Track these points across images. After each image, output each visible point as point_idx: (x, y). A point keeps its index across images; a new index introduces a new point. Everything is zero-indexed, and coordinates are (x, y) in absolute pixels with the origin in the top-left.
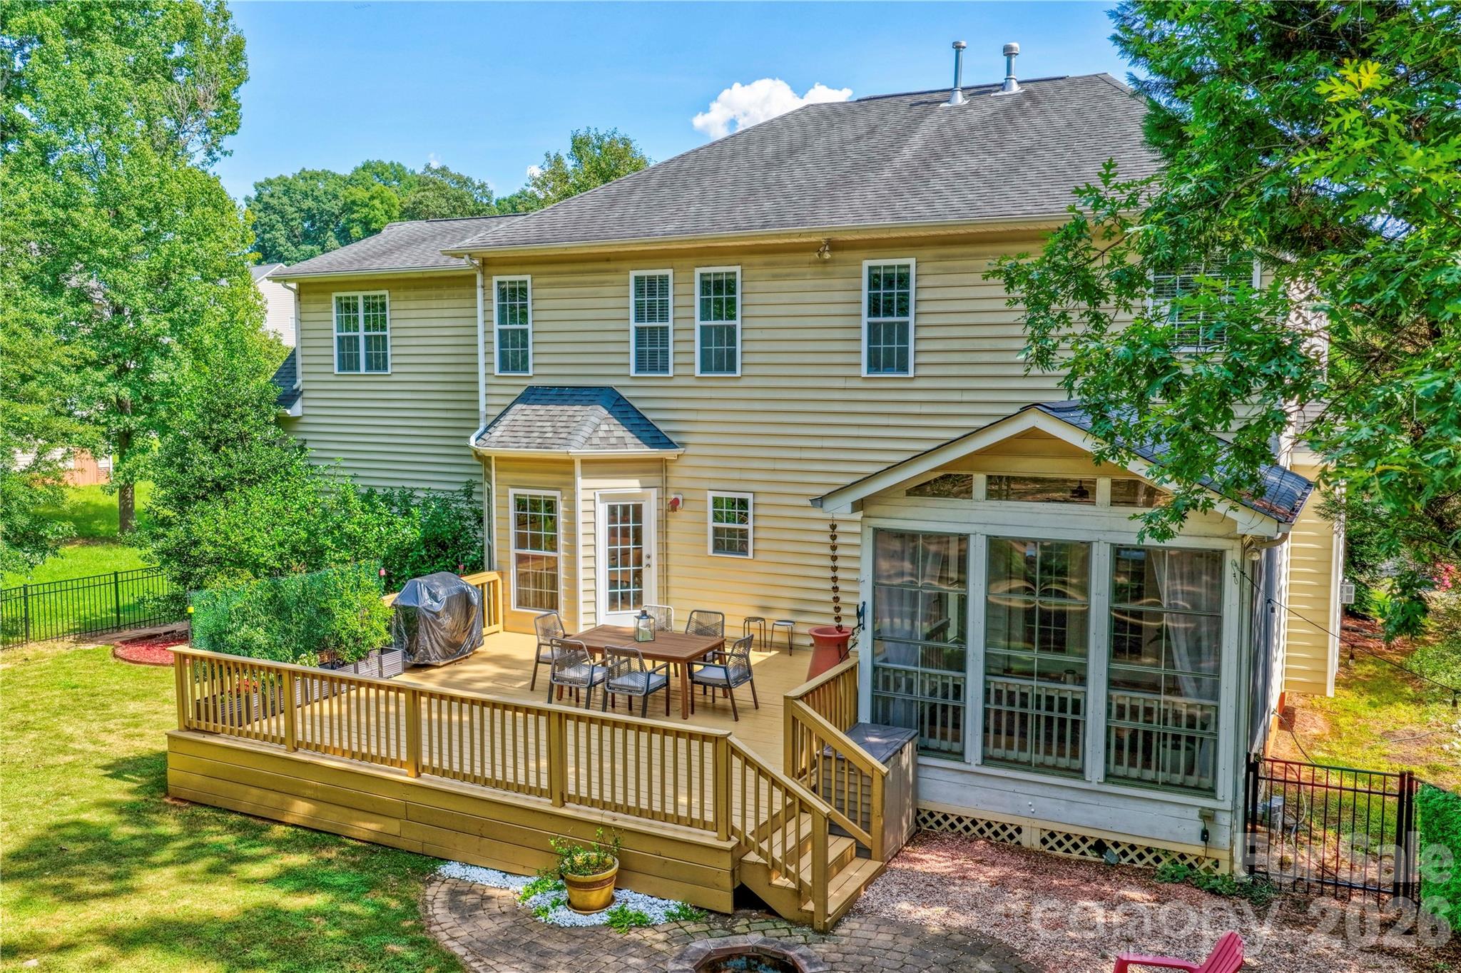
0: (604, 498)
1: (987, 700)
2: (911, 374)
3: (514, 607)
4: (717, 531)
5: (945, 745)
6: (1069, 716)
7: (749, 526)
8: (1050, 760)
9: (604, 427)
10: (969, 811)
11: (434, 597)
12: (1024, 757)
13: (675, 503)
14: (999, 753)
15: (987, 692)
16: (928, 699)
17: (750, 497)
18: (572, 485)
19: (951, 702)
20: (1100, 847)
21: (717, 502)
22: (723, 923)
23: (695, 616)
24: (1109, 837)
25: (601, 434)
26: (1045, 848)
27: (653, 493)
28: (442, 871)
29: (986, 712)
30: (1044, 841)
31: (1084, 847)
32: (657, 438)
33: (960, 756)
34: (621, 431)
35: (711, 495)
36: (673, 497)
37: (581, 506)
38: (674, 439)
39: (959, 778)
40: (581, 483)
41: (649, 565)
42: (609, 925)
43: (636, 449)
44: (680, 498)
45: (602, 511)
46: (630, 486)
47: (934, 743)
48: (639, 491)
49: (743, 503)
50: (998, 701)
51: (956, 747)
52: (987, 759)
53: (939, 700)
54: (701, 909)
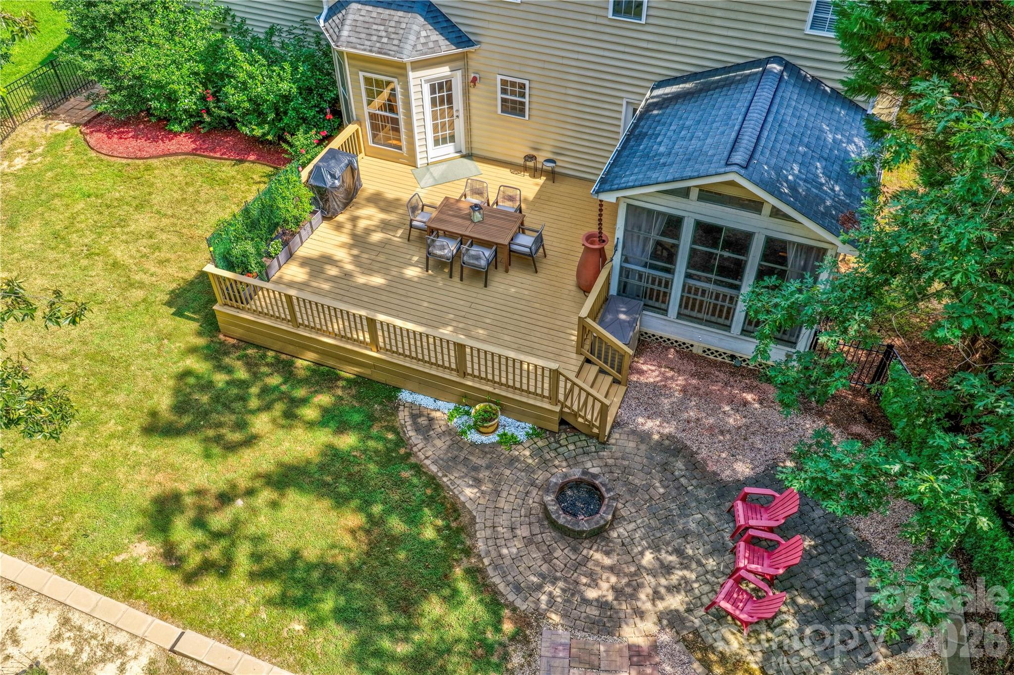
0: (427, 81)
1: (683, 291)
2: (643, 21)
3: (371, 143)
4: (504, 100)
5: (657, 305)
6: (727, 304)
7: (527, 100)
8: (713, 319)
9: (423, 34)
10: (666, 335)
11: (333, 176)
12: (700, 316)
13: (474, 80)
14: (687, 312)
15: (684, 286)
16: (650, 286)
17: (527, 83)
18: (406, 76)
19: (662, 289)
20: (733, 357)
21: (504, 82)
22: (554, 437)
23: (502, 188)
24: (737, 355)
25: (422, 40)
26: (704, 355)
27: (459, 74)
28: (401, 397)
29: (682, 296)
30: (704, 352)
31: (724, 356)
32: (461, 39)
33: (665, 312)
34: (435, 36)
35: (499, 77)
36: (473, 75)
37: (412, 89)
38: (472, 38)
39: (663, 322)
40: (411, 75)
41: (457, 116)
42: (499, 443)
43: (446, 48)
44: (477, 76)
45: (426, 88)
46: (443, 72)
47: (650, 303)
48: (449, 73)
49: (523, 86)
50: (689, 292)
51: (663, 306)
52: (680, 315)
53: (656, 287)
54: (542, 429)
